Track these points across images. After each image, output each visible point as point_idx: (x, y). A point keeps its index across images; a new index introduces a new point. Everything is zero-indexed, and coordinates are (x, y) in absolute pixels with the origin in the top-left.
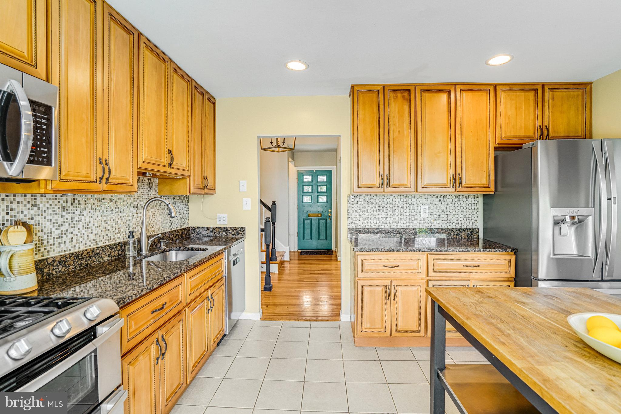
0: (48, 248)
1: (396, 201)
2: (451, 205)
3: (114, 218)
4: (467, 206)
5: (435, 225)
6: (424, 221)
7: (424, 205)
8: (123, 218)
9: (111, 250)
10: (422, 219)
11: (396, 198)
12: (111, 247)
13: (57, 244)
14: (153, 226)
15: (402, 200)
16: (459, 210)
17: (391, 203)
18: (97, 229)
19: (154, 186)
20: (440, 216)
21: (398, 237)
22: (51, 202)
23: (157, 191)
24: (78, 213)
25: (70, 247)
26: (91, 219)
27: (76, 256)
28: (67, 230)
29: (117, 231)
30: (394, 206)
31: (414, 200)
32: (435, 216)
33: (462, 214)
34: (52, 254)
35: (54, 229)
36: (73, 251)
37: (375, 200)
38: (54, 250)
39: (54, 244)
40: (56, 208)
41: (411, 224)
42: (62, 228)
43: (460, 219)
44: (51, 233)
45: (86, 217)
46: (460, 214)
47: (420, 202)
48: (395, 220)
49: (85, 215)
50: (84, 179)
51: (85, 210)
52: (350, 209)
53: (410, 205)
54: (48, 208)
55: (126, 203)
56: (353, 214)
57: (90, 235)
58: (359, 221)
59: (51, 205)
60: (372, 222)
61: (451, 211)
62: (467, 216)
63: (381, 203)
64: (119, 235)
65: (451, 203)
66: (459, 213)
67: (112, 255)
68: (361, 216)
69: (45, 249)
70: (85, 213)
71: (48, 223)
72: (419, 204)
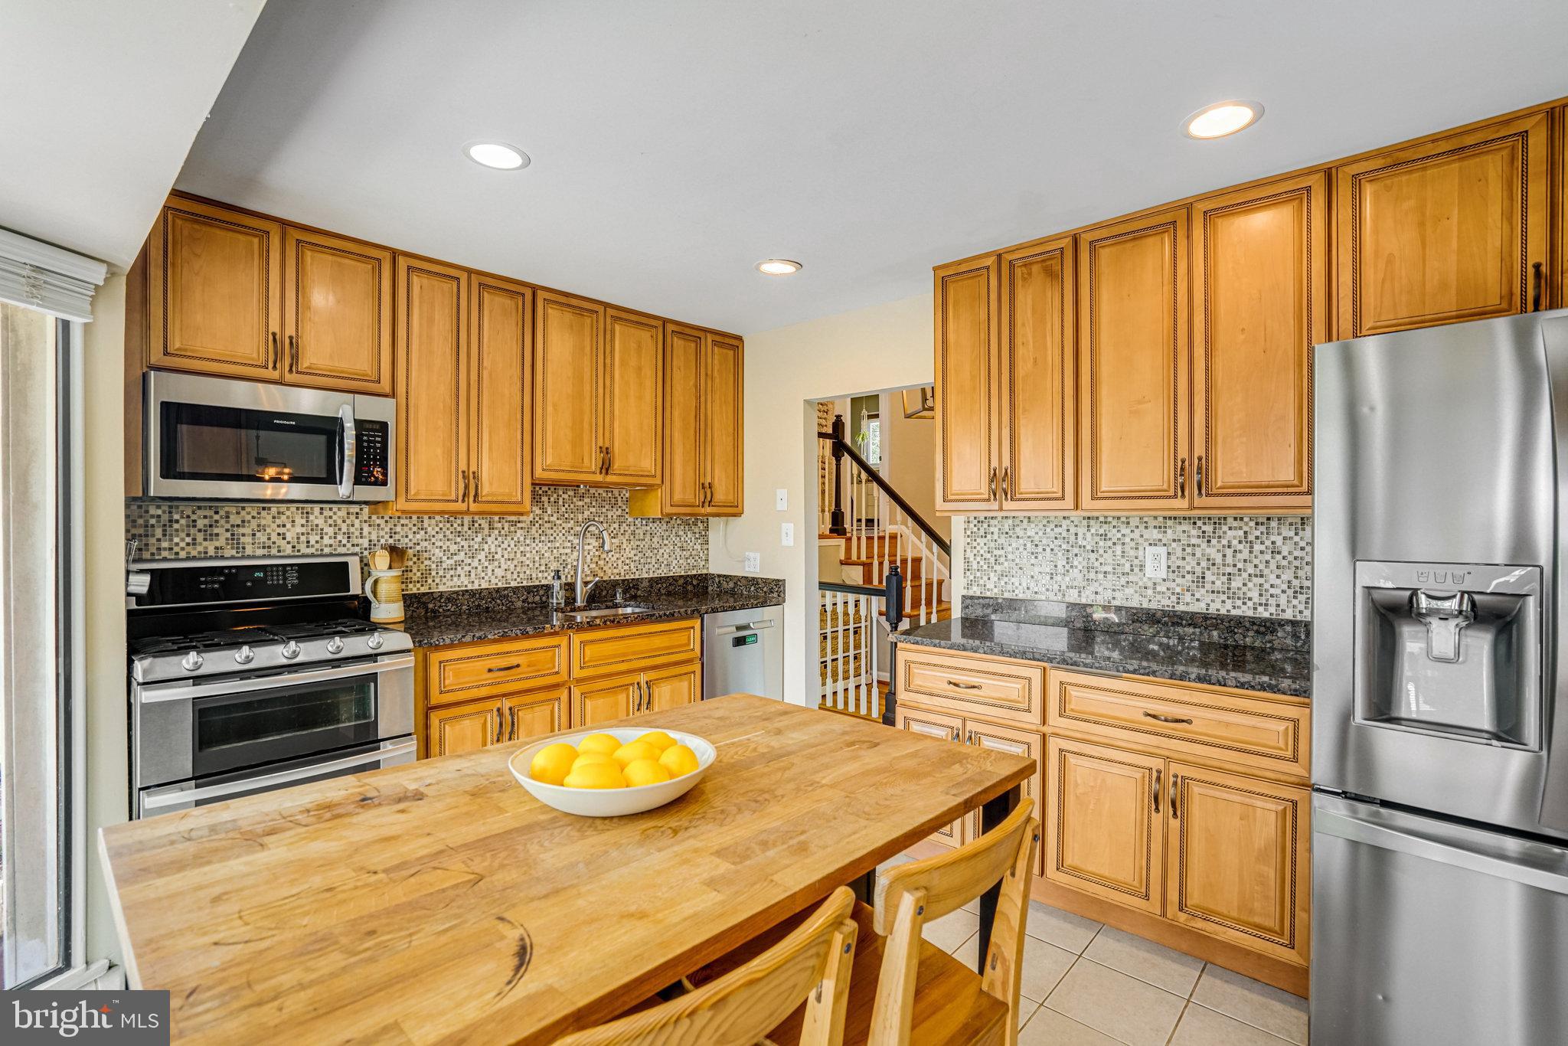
0: (437, 580)
1: (1076, 534)
2: (1240, 547)
3: (537, 549)
4: (1297, 553)
5: (1188, 604)
6: (1155, 588)
7: (1156, 545)
8: (555, 551)
9: (528, 593)
10: (1150, 584)
11: (1076, 526)
12: (529, 590)
13: (448, 576)
14: (615, 565)
15: (1093, 531)
16: (1267, 562)
17: (1064, 538)
18: (509, 563)
19: (619, 502)
20: (1203, 578)
21: (1079, 626)
22: (441, 525)
23: (627, 510)
24: (479, 539)
25: (466, 583)
26: (499, 549)
27: (472, 593)
28: (463, 561)
29: (543, 568)
30: (1072, 546)
31: (1125, 530)
32: (1189, 577)
33: (1278, 577)
34: (442, 588)
35: (444, 558)
36: (470, 587)
37: (1025, 529)
38: (444, 584)
39: (445, 577)
40: (448, 533)
41: (1117, 594)
42: (456, 558)
43: (1272, 591)
44: (441, 562)
45: (491, 544)
46: (1273, 576)
47: (1142, 536)
48: (1075, 584)
49: (490, 543)
50: (441, 498)
51: (490, 536)
52: (968, 550)
53: (1114, 544)
54: (437, 533)
55: (560, 528)
56: (975, 563)
57: (496, 570)
58: (989, 579)
59: (441, 529)
60: (1017, 584)
61: (1240, 565)
62: (1295, 583)
63: (1040, 537)
64: (546, 574)
65: (1240, 542)
66: (1266, 572)
67: (530, 600)
68: (992, 567)
69: (434, 581)
70: (490, 540)
71: (437, 551)
72: (1141, 541)
